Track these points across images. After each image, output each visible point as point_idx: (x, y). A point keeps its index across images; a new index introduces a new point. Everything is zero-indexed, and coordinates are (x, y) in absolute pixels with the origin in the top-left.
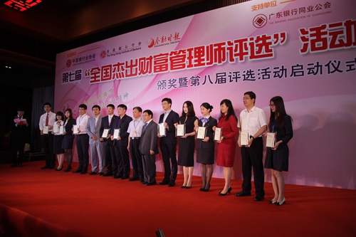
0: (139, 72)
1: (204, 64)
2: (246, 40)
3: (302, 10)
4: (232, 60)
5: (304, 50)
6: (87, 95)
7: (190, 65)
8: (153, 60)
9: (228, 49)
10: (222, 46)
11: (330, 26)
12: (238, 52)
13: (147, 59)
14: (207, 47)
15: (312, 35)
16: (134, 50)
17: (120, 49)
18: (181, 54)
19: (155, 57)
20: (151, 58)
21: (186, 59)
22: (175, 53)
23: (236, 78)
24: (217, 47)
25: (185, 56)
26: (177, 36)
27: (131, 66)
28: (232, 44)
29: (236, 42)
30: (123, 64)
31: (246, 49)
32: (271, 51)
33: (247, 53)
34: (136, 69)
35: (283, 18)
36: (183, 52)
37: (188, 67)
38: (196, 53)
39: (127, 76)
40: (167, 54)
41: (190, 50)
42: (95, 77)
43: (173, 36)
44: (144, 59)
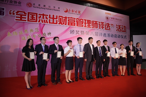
0: (58, 23)
1: (91, 27)
2: (104, 23)
3: (116, 19)
4: (100, 28)
5: (117, 31)
6: (11, 28)
7: (85, 26)
8: (67, 19)
9: (99, 24)
10: (97, 23)
11: (122, 26)
12: (102, 26)
13: (64, 17)
14: (92, 21)
15: (118, 27)
16: (55, 10)
17: (44, 6)
18: (81, 20)
19: (68, 18)
20: (66, 18)
21: (84, 23)
22: (79, 19)
23: (101, 35)
24: (95, 22)
25: (83, 22)
26: (79, 12)
27: (53, 18)
28: (100, 23)
29: (101, 22)
30: (48, 15)
31: (104, 26)
32: (110, 28)
33: (104, 27)
34: (57, 21)
35: (112, 20)
36: (82, 20)
37: (84, 27)
38: (87, 22)
39: (50, 23)
40: (75, 19)
41: (85, 20)
42: (21, 18)
43: (78, 11)
44: (62, 17)
